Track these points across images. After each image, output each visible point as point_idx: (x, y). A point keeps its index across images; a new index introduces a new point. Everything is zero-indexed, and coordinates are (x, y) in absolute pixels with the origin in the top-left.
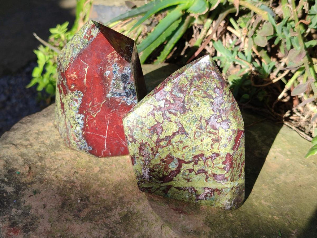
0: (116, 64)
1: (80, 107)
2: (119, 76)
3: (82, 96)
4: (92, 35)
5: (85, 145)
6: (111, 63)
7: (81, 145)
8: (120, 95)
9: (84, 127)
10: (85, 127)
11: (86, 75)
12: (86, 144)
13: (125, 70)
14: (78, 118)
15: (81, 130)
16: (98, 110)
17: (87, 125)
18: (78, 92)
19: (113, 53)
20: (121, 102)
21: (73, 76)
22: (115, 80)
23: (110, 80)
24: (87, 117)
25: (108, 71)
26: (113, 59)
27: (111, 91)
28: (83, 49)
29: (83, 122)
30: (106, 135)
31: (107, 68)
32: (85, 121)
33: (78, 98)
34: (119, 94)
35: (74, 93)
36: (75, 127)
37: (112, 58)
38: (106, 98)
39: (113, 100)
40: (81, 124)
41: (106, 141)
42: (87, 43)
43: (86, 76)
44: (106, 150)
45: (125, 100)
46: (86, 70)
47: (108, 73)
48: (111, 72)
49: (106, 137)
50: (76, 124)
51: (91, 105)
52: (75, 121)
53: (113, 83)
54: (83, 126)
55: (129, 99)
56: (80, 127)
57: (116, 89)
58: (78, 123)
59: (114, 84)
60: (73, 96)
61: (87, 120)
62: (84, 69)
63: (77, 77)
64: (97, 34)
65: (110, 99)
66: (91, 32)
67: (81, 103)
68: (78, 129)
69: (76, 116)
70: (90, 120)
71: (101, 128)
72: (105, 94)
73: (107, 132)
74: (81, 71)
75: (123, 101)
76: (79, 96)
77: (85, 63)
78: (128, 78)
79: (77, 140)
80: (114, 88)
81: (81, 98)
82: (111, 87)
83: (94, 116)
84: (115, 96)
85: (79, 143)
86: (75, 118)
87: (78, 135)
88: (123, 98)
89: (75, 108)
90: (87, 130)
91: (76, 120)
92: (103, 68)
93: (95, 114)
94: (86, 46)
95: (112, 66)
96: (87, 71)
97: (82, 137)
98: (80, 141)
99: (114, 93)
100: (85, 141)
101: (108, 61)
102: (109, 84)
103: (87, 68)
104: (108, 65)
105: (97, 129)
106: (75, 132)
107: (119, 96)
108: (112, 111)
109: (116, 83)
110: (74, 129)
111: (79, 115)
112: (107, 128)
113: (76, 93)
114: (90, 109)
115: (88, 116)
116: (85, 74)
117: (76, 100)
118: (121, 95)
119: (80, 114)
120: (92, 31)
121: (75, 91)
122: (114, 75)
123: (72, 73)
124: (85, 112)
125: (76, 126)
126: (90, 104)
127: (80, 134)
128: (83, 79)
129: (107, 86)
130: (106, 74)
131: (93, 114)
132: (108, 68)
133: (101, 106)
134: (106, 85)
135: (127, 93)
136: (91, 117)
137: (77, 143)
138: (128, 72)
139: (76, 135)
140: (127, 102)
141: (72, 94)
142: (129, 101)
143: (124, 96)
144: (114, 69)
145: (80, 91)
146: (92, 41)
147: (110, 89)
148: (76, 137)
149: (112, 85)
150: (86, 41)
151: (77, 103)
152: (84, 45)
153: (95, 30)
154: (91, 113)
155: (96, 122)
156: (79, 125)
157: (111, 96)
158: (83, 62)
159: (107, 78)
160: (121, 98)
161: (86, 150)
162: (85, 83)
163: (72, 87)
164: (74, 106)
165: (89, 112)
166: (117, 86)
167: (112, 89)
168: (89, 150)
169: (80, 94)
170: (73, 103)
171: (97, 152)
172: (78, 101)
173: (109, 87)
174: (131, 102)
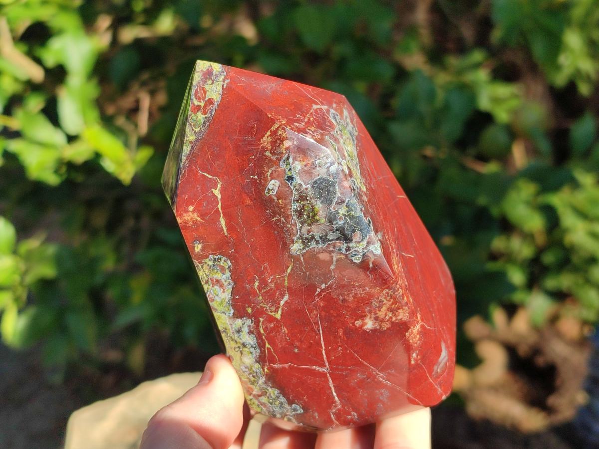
0: (288, 158)
1: (234, 299)
2: (304, 186)
3: (229, 268)
4: (209, 99)
5: (281, 403)
6: (274, 158)
7: (271, 404)
8: (324, 239)
9: (263, 352)
10: (265, 351)
11: (219, 206)
12: (282, 399)
13: (318, 168)
14: (239, 331)
15: (257, 361)
16: (282, 296)
17: (267, 345)
18: (215, 260)
19: (273, 129)
20: (335, 259)
21: (189, 218)
22: (297, 201)
23: (286, 205)
24: (259, 321)
25: (273, 182)
26: (279, 146)
27: (298, 236)
28: (197, 140)
29: (255, 340)
30: (327, 364)
31: (269, 174)
32: (259, 336)
33: (221, 274)
34: (321, 238)
35: (207, 265)
36: (238, 358)
37: (273, 143)
38: (290, 256)
39: (311, 258)
40: (252, 347)
41: (330, 380)
42: (202, 122)
43: (220, 210)
44: (340, 407)
46: (217, 192)
47: (273, 185)
48: (281, 183)
49: (328, 370)
50: (239, 347)
51: (259, 287)
52: (232, 340)
53: (296, 211)
54: (258, 351)
55: (352, 245)
56: (251, 353)
57: (310, 225)
58: (244, 345)
59: (300, 214)
60: (207, 271)
61: (262, 331)
62: (212, 192)
63: (199, 219)
64: (221, 92)
65: (302, 259)
66: (205, 92)
67: (233, 288)
68: (248, 360)
69: (231, 325)
70: (272, 330)
71: (304, 346)
72: (286, 247)
73: (326, 354)
74: (206, 198)
75: (339, 256)
76: (223, 270)
77: (210, 177)
78: (334, 189)
79: (254, 393)
80: (302, 223)
81: (228, 274)
82: (295, 225)
83: (278, 316)
84: (313, 244)
85: (264, 399)
86: (230, 333)
87: (253, 376)
88: (335, 247)
89: (221, 303)
90: (272, 361)
91: (236, 336)
92: (258, 177)
93: (278, 308)
94: (201, 131)
95: (278, 165)
96: (219, 197)
97: (266, 383)
98: (264, 393)
99: (306, 238)
100: (276, 391)
101: (265, 156)
102: (287, 217)
103: (219, 186)
104: (267, 164)
105: (296, 350)
106: (244, 372)
107: (324, 243)
108: (318, 290)
109: (303, 209)
110: (238, 364)
111: (239, 322)
112: (322, 343)
113: (211, 263)
114: (261, 297)
115: (261, 319)
116: (218, 204)
117: (218, 281)
118: (329, 240)
119: (241, 317)
120: (207, 87)
121: (207, 257)
122: (292, 187)
123: (187, 211)
124: (249, 310)
125: (242, 353)
126: (257, 284)
127: (259, 375)
128: (215, 219)
129: (283, 223)
130: (269, 189)
131: (273, 309)
132: (272, 173)
133: (286, 284)
134: (279, 220)
135: (341, 229)
136: (271, 319)
137: (259, 402)
138: (328, 170)
139: (248, 378)
140: (352, 256)
141: (202, 268)
142: (354, 253)
143: (337, 239)
144: (287, 170)
145: (219, 256)
146: (213, 113)
147: (292, 229)
148: (251, 384)
149: (294, 218)
150: (199, 118)
151: (222, 290)
152: (197, 130)
153: (213, 83)
154: (266, 310)
155: (286, 332)
156: (246, 349)
157: (302, 247)
158: (205, 174)
159: (276, 200)
160: (331, 249)
161: (286, 415)
162: (225, 229)
163: (196, 249)
164: (217, 299)
165: (261, 307)
166: (309, 217)
167: (298, 227)
168: (294, 415)
169: (223, 261)
170: (212, 291)
171: (317, 417)
172: (224, 282)
173: (289, 226)
174: (362, 254)
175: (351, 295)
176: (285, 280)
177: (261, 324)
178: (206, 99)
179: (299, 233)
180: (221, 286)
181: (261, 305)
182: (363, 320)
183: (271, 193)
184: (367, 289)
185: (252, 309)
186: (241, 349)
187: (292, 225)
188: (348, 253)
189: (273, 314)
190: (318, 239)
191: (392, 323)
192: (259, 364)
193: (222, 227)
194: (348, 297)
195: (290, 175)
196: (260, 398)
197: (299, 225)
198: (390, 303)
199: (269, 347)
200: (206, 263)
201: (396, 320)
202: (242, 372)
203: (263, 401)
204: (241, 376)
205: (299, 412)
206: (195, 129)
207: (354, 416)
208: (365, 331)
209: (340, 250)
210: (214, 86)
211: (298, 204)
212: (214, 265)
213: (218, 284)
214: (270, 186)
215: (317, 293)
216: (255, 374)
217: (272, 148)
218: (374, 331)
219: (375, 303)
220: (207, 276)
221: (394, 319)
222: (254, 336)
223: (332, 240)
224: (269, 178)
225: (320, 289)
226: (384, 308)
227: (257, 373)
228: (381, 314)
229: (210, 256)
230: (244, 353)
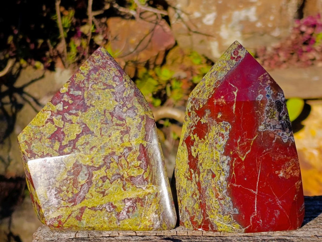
0: (269, 87)
1: (226, 145)
2: (273, 101)
3: (230, 129)
5: (230, 206)
6: (263, 86)
7: (225, 205)
8: (274, 127)
9: (230, 176)
10: (231, 176)
11: (235, 99)
12: (231, 204)
13: (278, 96)
14: (223, 162)
15: (226, 180)
16: (248, 150)
18: (225, 124)
19: (264, 74)
20: (276, 138)
21: (220, 101)
22: (268, 106)
23: (263, 107)
24: (234, 159)
25: (260, 95)
26: (266, 82)
27: (264, 122)
28: (231, 70)
29: (229, 169)
30: (257, 190)
31: (259, 91)
32: (231, 167)
33: (225, 131)
34: (273, 126)
35: (220, 125)
36: (218, 176)
37: (263, 80)
38: (258, 131)
39: (266, 134)
40: (226, 172)
41: (256, 199)
42: (235, 64)
43: (235, 101)
44: (256, 215)
45: (281, 135)
46: (235, 93)
48: (264, 96)
49: (256, 193)
50: (220, 171)
51: (239, 142)
52: (219, 166)
53: (267, 111)
54: (228, 175)
55: (285, 133)
56: (225, 175)
57: (270, 119)
58: (223, 170)
59: (268, 112)
60: (219, 128)
61: (233, 165)
62: (233, 93)
63: (225, 102)
64: (245, 55)
65: (262, 134)
66: (238, 53)
67: (228, 140)
68: (222, 179)
69: (221, 158)
70: (238, 165)
71: (250, 178)
72: (257, 126)
73: (258, 184)
74: (230, 94)
75: (278, 137)
76: (226, 129)
77: (234, 86)
78: (283, 107)
79: (219, 197)
80: (267, 117)
81: (228, 132)
82: (264, 117)
83: (243, 159)
84: (269, 128)
85: (222, 202)
86: (219, 162)
87: (222, 188)
88: (277, 132)
89: (220, 146)
90: (233, 182)
91: (221, 165)
92: (255, 91)
93: (244, 155)
94: (233, 67)
95: (264, 89)
96: (236, 95)
97: (226, 193)
98: (223, 198)
99: (267, 125)
100: (230, 199)
101: (259, 84)
102: (262, 113)
103: (237, 91)
104: (259, 87)
105: (246, 179)
106: (218, 184)
107: (273, 129)
108: (265, 151)
109: (270, 110)
110: (216, 180)
111: (225, 157)
112: (258, 178)
113: (222, 125)
114: (238, 148)
115: (235, 159)
117: (222, 134)
118: (276, 128)
119: (226, 155)
120: (239, 51)
121: (222, 121)
122: (268, 100)
123: (220, 98)
124: (231, 153)
125: (220, 174)
126: (239, 140)
127: (225, 188)
128: (232, 104)
129: (260, 114)
130: (258, 98)
131: (242, 155)
132: (261, 92)
133: (252, 144)
134: (258, 113)
135: (282, 124)
136: (239, 160)
137: (220, 203)
138: (282, 99)
139: (219, 188)
140: (283, 139)
141: (218, 126)
142: (284, 137)
143: (279, 129)
144: (267, 92)
145: (227, 122)
146: (240, 62)
147: (262, 118)
148: (219, 192)
149: (265, 113)
150: (233, 62)
151: (223, 139)
152: (232, 66)
153: (242, 50)
154: (239, 155)
155: (244, 168)
156: (224, 173)
157: (264, 128)
158: (232, 85)
159: (260, 103)
160: (276, 133)
161: (230, 214)
162: (234, 110)
163: (218, 116)
164: (219, 143)
165: (237, 152)
166: (271, 115)
167: (265, 118)
168: (234, 214)
169: (228, 125)
170: (218, 139)
171: (244, 218)
172: (225, 136)
173: (261, 117)
174: (288, 139)
175: (278, 157)
176: (251, 142)
177: (234, 161)
178: (238, 56)
179: (264, 121)
180: (223, 137)
181: (237, 151)
182: (279, 171)
183: (259, 100)
184: (285, 156)
185: (233, 153)
186: (221, 172)
187: (263, 116)
188: (282, 136)
189: (241, 157)
190: (272, 126)
191: (291, 176)
192: (227, 182)
193: (233, 109)
194: (276, 158)
195: (268, 94)
196: (221, 201)
197: (266, 118)
198: (293, 166)
199: (234, 174)
200: (220, 124)
201: (293, 175)
202: (217, 184)
203: (222, 203)
204: (216, 187)
205: (236, 213)
206: (231, 66)
207: (261, 222)
208: (278, 177)
209: (279, 134)
210: (242, 52)
211: (268, 108)
212: (223, 126)
213: (222, 136)
214: (259, 96)
215: (263, 152)
216: (223, 187)
217: (262, 82)
218: (283, 178)
219: (286, 164)
220: (218, 130)
221: (292, 174)
222: (229, 166)
223: (277, 129)
224: (259, 93)
225: (266, 151)
226: (290, 168)
227: (224, 186)
228: (288, 170)
229: (223, 121)
230: (222, 174)
